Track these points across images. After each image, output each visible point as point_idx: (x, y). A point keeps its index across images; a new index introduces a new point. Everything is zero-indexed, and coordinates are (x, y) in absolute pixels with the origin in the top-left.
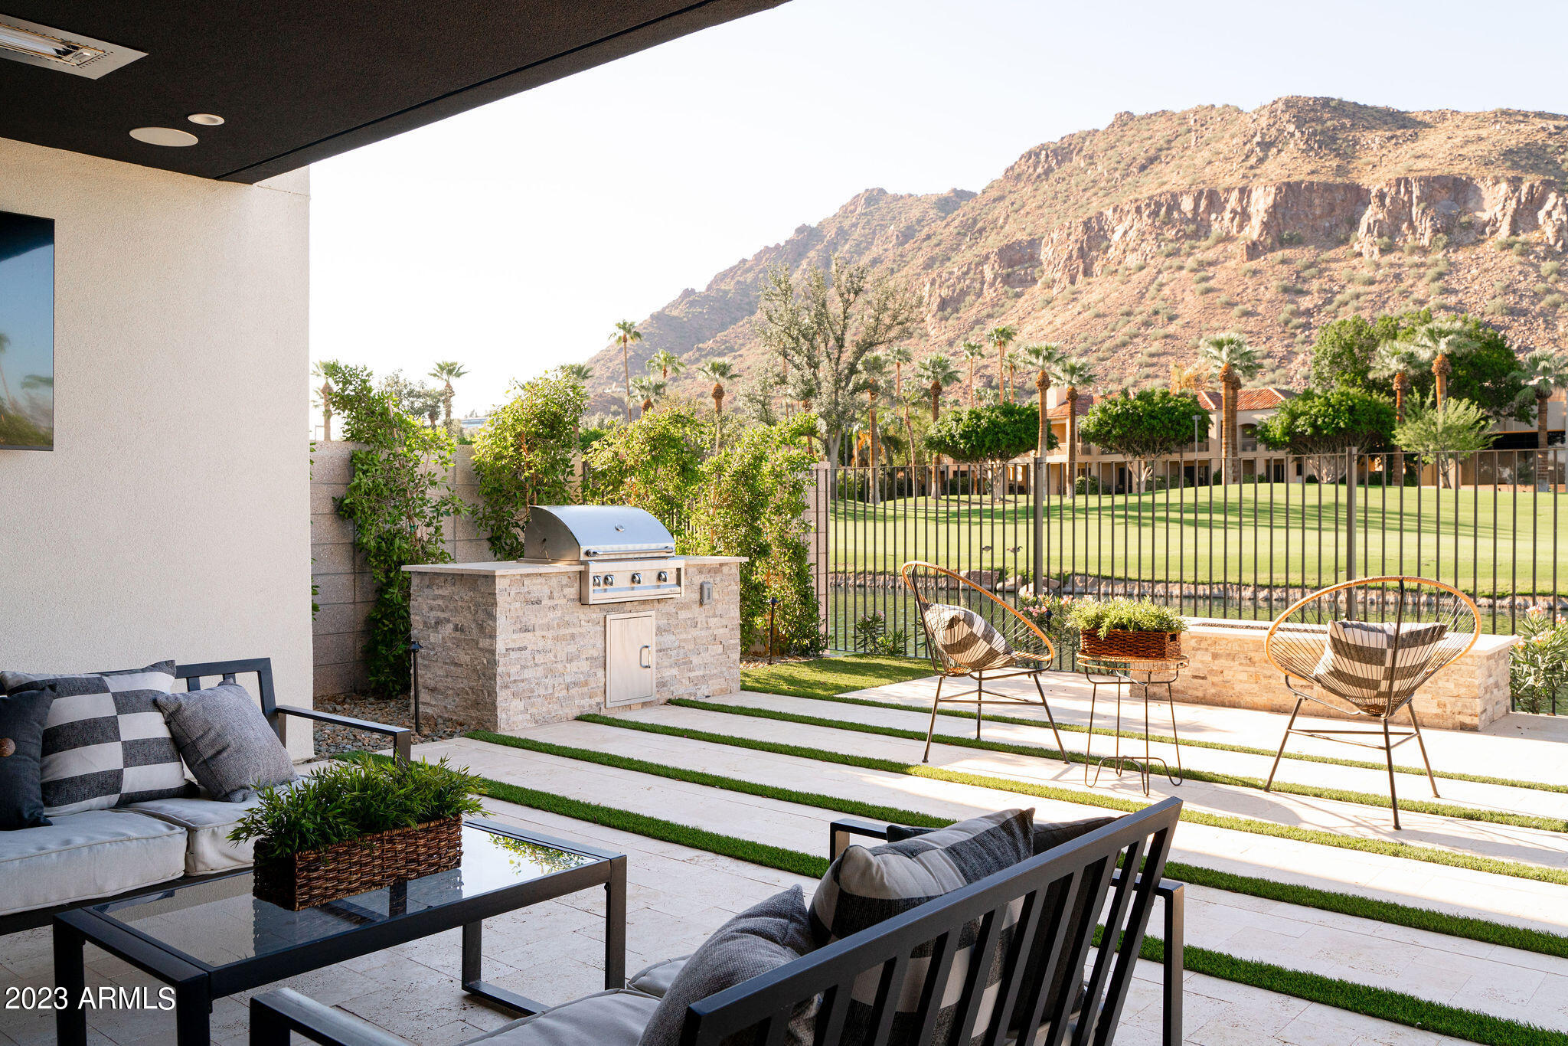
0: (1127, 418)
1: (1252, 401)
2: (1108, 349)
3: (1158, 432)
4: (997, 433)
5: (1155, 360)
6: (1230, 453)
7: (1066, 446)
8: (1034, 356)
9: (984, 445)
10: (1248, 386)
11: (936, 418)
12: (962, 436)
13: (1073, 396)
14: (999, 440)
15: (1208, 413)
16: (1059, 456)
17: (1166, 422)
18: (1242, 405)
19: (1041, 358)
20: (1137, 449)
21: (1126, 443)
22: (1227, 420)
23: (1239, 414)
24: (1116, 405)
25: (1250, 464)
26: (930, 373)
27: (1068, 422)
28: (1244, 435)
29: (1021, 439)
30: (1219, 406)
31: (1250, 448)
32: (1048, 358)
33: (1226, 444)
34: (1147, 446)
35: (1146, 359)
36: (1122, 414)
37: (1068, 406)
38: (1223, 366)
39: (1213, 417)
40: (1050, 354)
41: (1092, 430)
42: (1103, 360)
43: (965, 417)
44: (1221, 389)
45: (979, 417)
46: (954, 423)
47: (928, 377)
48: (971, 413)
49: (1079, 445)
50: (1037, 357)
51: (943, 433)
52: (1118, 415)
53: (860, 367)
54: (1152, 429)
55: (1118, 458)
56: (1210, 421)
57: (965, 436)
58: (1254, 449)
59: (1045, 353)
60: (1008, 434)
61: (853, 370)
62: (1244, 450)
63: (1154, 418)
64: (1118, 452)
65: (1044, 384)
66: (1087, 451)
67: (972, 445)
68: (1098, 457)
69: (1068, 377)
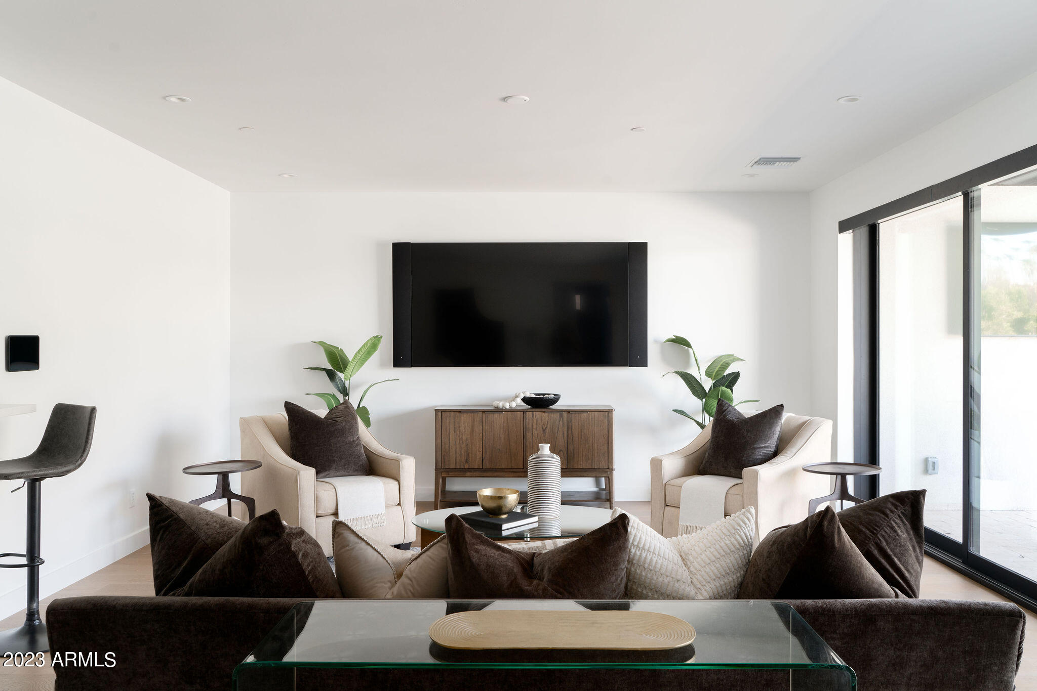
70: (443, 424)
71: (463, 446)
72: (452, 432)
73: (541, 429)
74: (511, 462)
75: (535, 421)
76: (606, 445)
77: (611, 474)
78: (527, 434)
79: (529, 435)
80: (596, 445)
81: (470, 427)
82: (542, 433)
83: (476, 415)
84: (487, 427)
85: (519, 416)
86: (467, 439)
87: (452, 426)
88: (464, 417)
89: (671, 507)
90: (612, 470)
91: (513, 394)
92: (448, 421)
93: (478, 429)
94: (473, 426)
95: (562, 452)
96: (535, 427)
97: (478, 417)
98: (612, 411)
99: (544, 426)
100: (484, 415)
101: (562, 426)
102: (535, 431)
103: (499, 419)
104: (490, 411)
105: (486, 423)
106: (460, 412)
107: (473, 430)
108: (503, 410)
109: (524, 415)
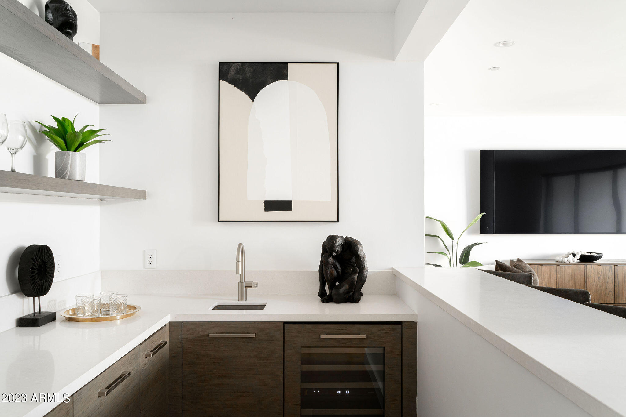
73: (597, 277)
75: (593, 271)
78: (588, 280)
82: (597, 279)
83: (552, 267)
84: (560, 276)
85: (581, 267)
86: (546, 283)
88: (544, 268)
91: (567, 253)
93: (554, 276)
94: (550, 275)
96: (593, 275)
97: (554, 268)
99: (599, 274)
100: (558, 267)
101: (611, 275)
102: (593, 278)
103: (568, 270)
104: (559, 264)
105: (560, 272)
106: (542, 265)
107: (550, 278)
108: (570, 264)
109: (586, 267)
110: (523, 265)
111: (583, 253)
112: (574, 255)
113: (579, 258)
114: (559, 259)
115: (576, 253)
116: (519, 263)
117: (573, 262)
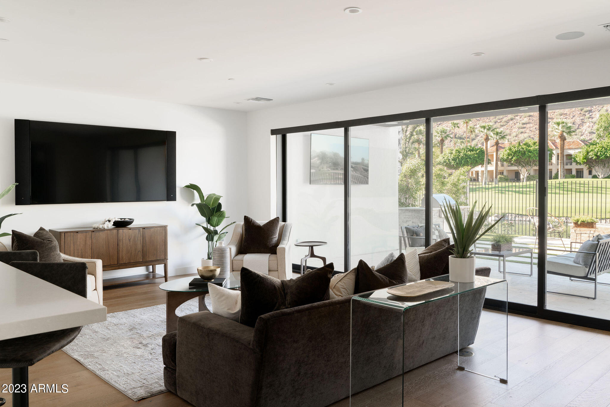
0: (519, 152)
1: (570, 145)
2: (505, 122)
3: (532, 158)
4: (467, 158)
5: (525, 126)
6: (562, 165)
7: (494, 163)
8: (483, 129)
9: (462, 163)
10: (569, 139)
11: (442, 153)
12: (453, 160)
13: (497, 144)
14: (468, 161)
15: (552, 150)
16: (492, 168)
17: (536, 154)
18: (566, 147)
19: (486, 130)
20: (524, 164)
21: (518, 162)
22: (561, 153)
23: (565, 150)
24: (515, 147)
25: (570, 171)
26: (440, 135)
27: (495, 154)
28: (567, 159)
29: (476, 161)
30: (557, 148)
31: (569, 164)
32: (489, 129)
33: (561, 163)
34: (528, 164)
35: (521, 125)
36: (518, 151)
37: (495, 147)
38: (559, 131)
39: (554, 152)
40: (489, 128)
41: (505, 157)
42: (503, 126)
43: (454, 152)
44: (558, 141)
45: (459, 152)
46: (450, 155)
47: (439, 136)
48: (456, 150)
49: (499, 163)
50: (484, 129)
51: (445, 158)
52: (516, 151)
53: (414, 133)
54: (530, 157)
55: (515, 168)
56: (553, 154)
57: (454, 159)
58: (571, 164)
59: (487, 127)
60: (471, 159)
61: (412, 135)
62: (567, 165)
63: (530, 152)
64: (515, 166)
65: (487, 139)
66: (502, 165)
67: (457, 163)
68: (506, 168)
69: (495, 136)
70: (65, 241)
71: (80, 253)
72: (72, 245)
73: (128, 240)
74: (110, 261)
75: (124, 235)
76: (164, 246)
77: (167, 262)
78: (120, 243)
79: (121, 244)
80: (158, 246)
81: (84, 241)
82: (128, 241)
83: (87, 234)
84: (95, 241)
85: (114, 232)
86: (82, 249)
87: (72, 242)
88: (79, 235)
89: (235, 271)
90: (167, 259)
91: (104, 220)
92: (69, 239)
93: (89, 242)
94: (86, 241)
95: (140, 252)
96: (124, 238)
97: (89, 235)
98: (167, 226)
99: (130, 237)
100: (93, 233)
101: (140, 237)
102: (124, 241)
103: (102, 235)
104: (96, 230)
105: (94, 238)
106: (78, 232)
107: (86, 243)
108: (104, 230)
109: (118, 232)
110: (45, 233)
111: (117, 220)
112: (109, 221)
113: (112, 224)
114: (96, 226)
115: (110, 219)
116: (41, 232)
117: (108, 228)
